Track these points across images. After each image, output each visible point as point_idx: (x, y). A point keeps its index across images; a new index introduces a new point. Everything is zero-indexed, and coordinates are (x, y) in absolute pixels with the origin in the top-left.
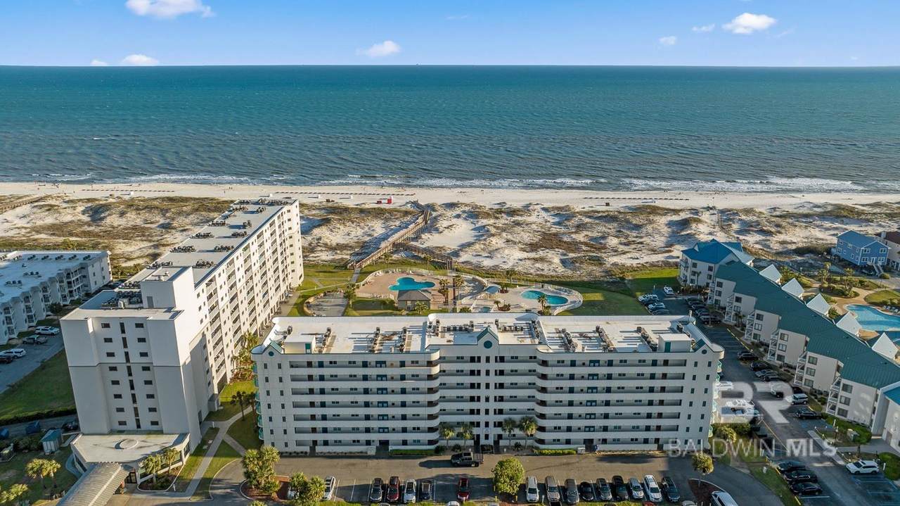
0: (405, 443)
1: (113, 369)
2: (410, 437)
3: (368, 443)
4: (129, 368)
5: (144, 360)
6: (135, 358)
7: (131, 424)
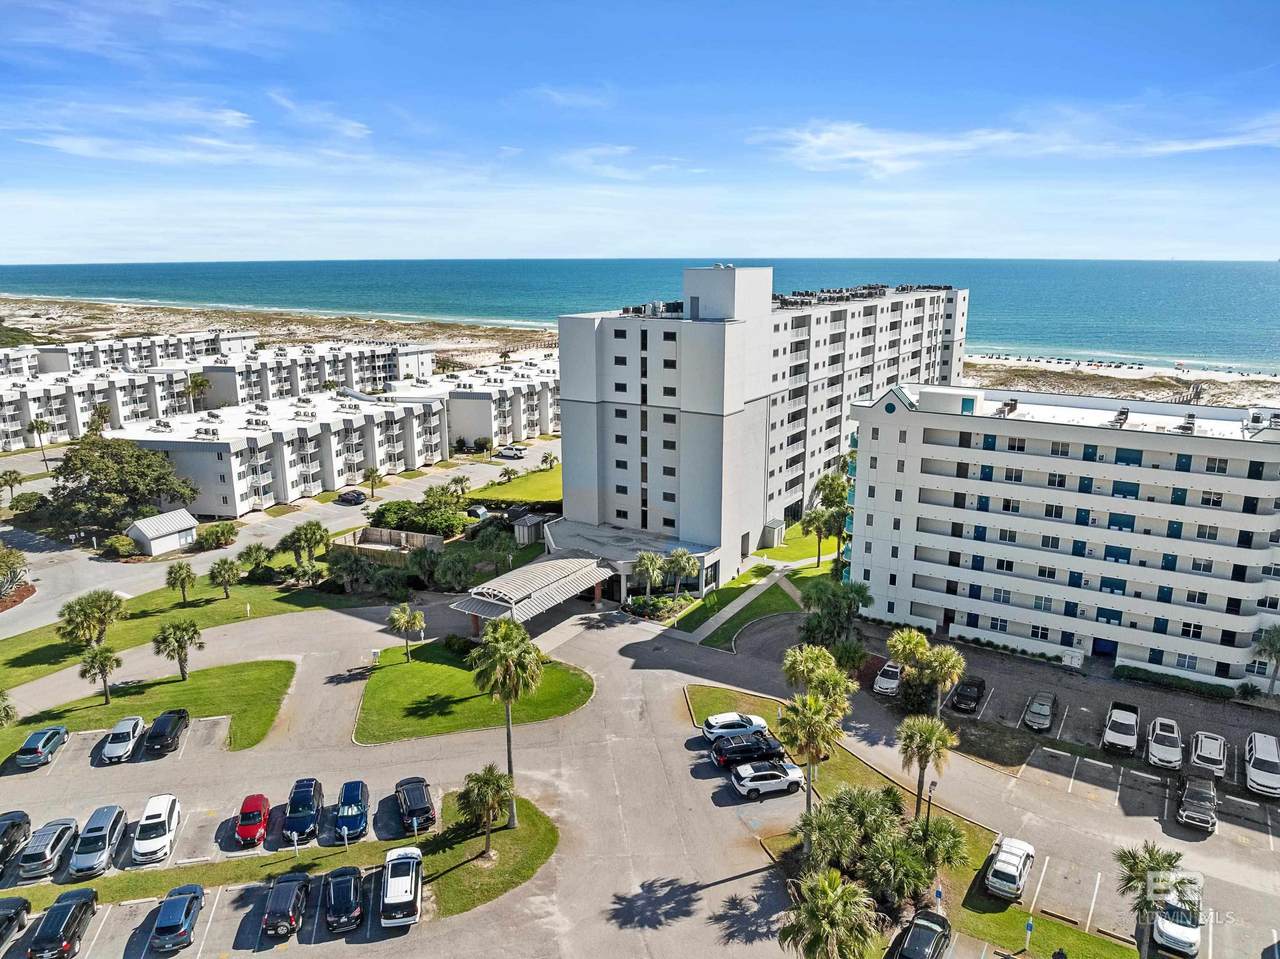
0: (1156, 656)
1: (621, 414)
2: (1173, 645)
3: (1067, 639)
4: (644, 414)
5: (669, 401)
6: (656, 397)
7: (634, 520)
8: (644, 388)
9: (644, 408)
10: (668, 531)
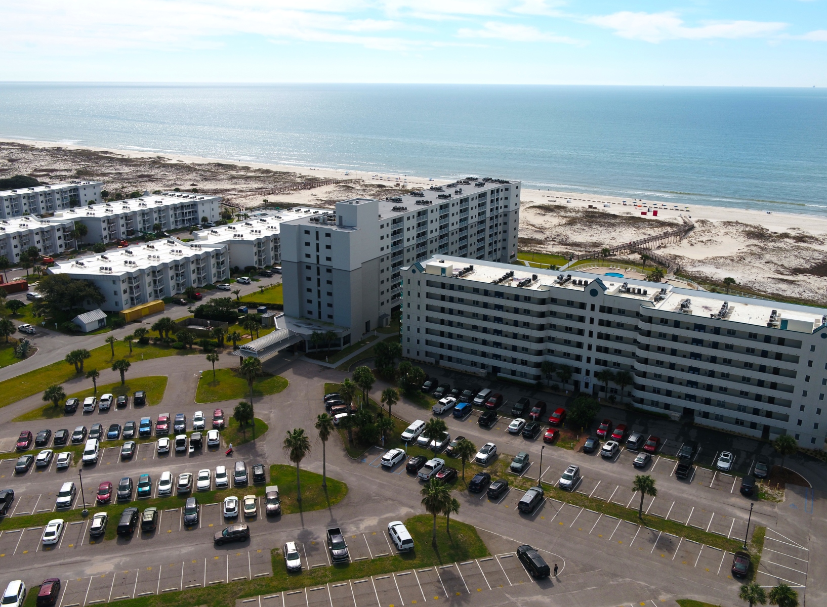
0: (513, 373)
1: (308, 267)
2: (518, 368)
3: (483, 366)
4: (318, 268)
5: (328, 263)
6: (323, 261)
7: (316, 314)
8: (318, 256)
9: (318, 266)
10: (330, 320)
